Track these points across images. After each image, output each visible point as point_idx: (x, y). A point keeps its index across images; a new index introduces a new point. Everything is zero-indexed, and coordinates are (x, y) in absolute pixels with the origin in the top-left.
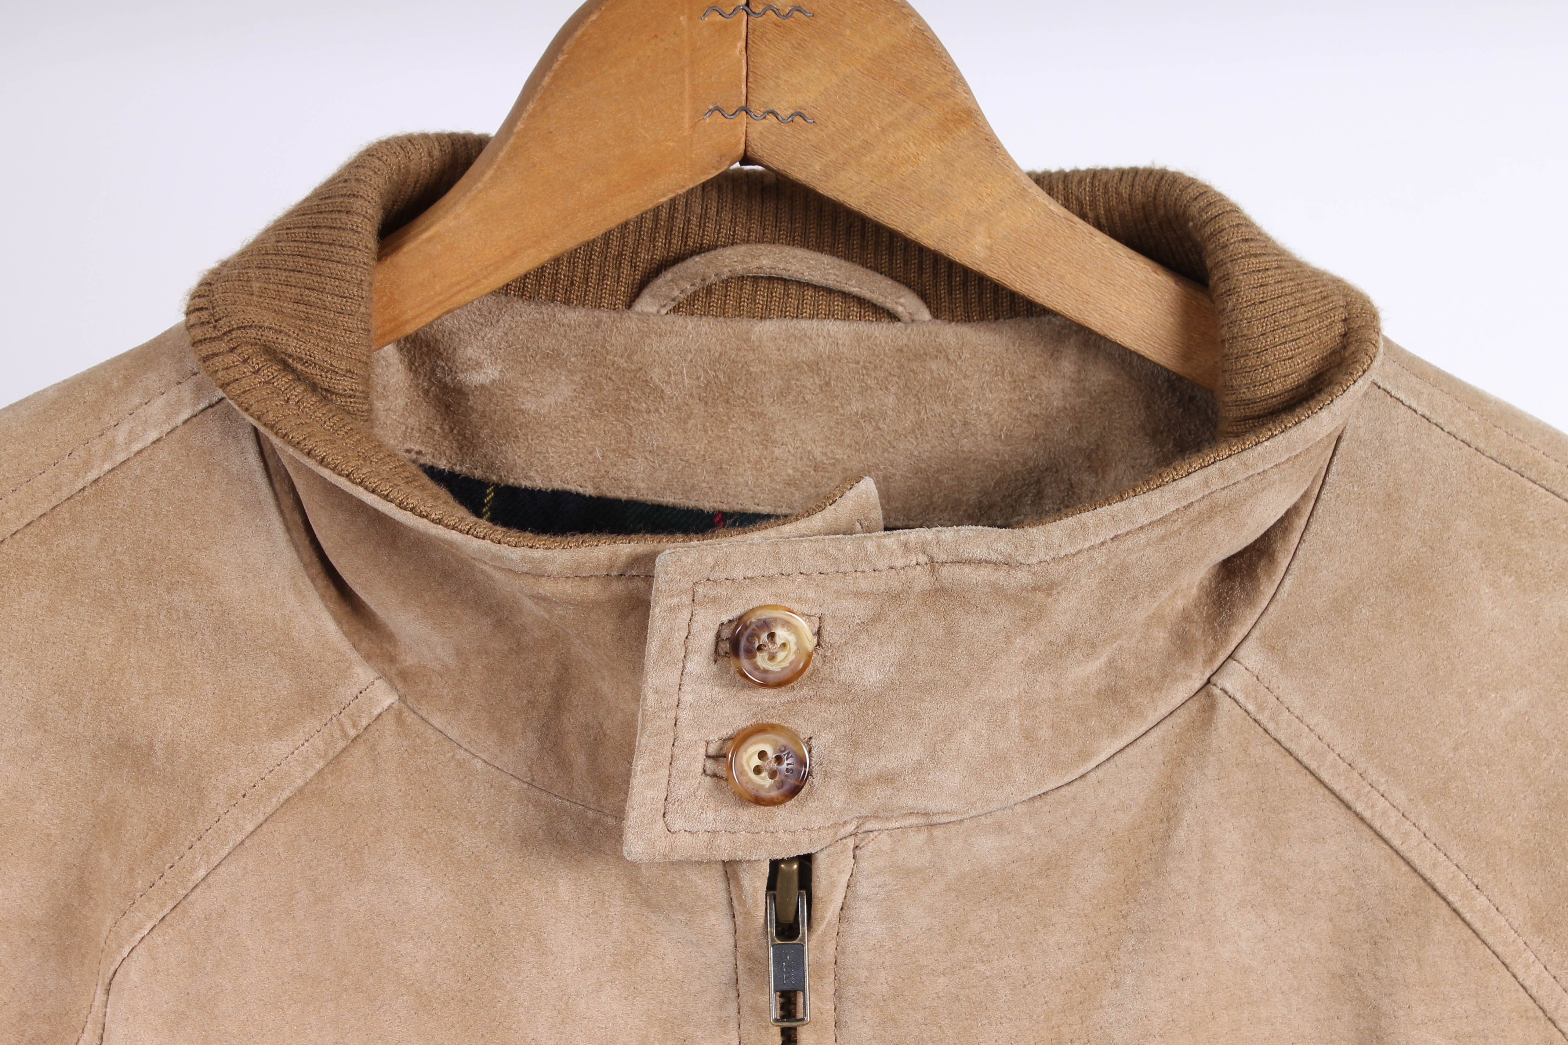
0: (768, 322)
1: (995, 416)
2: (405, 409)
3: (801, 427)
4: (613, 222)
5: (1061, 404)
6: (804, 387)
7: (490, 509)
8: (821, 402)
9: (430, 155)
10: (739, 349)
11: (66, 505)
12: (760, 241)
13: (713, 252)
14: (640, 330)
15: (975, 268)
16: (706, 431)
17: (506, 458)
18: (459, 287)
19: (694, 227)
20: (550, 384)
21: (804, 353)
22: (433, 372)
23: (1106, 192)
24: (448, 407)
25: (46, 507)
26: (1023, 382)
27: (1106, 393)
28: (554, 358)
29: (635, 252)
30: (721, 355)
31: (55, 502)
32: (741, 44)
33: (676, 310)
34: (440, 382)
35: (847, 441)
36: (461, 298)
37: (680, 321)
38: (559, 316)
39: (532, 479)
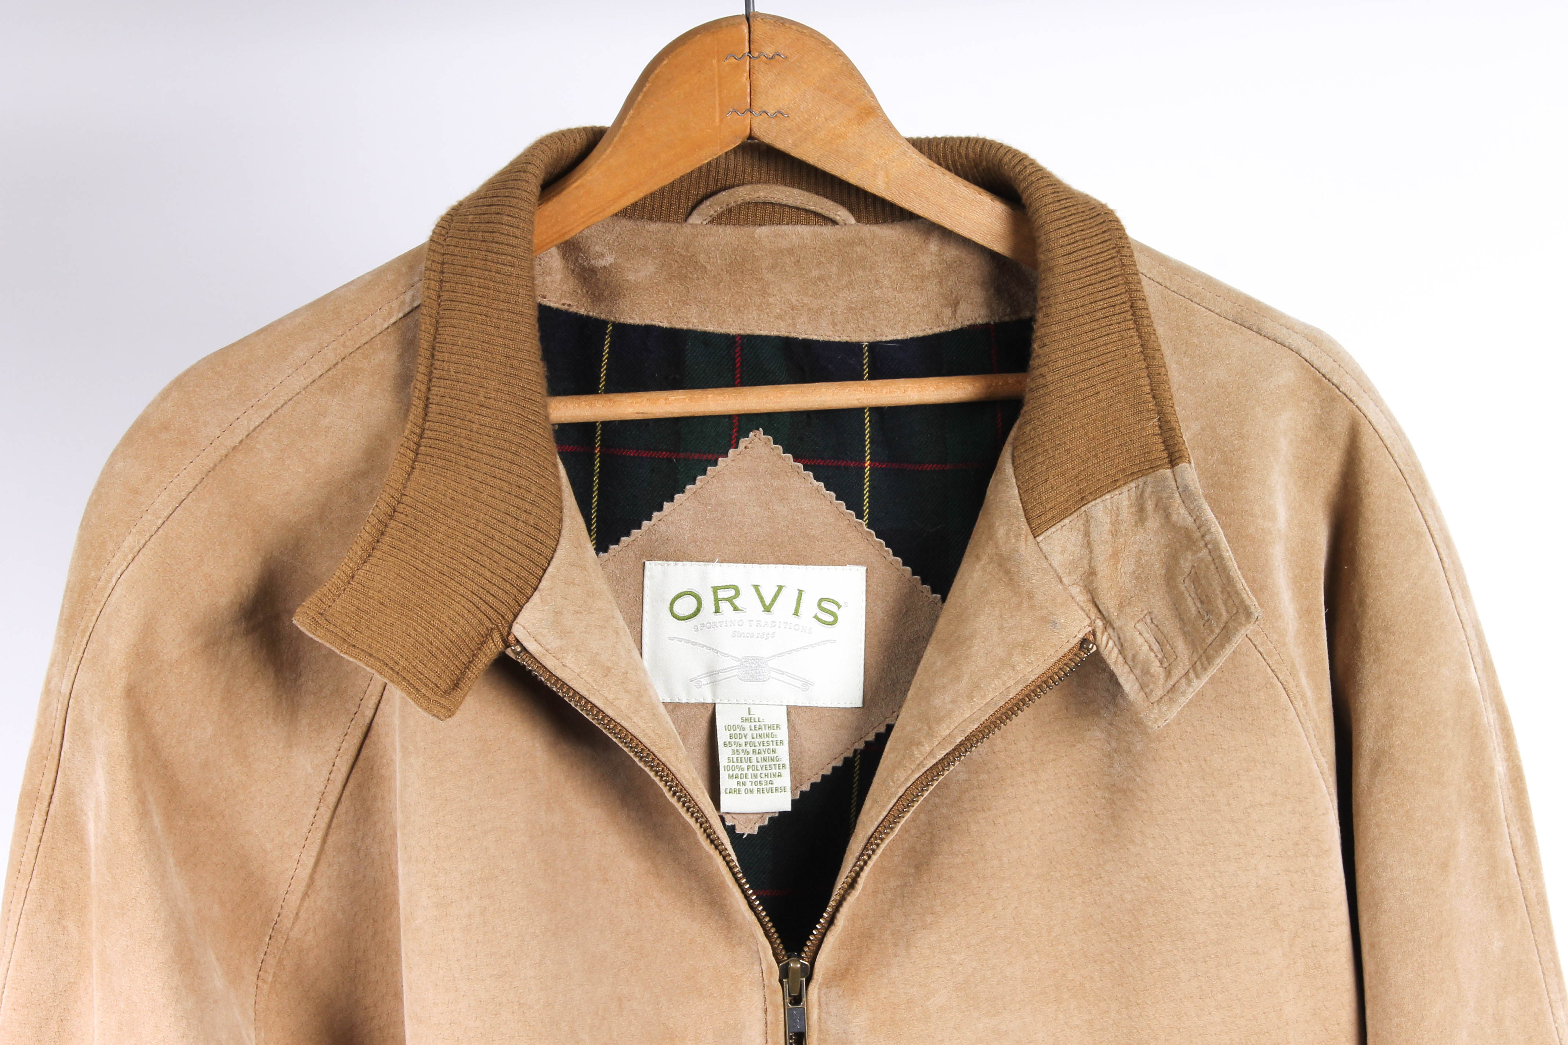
0: (764, 227)
1: (893, 277)
2: (560, 281)
3: (783, 286)
4: (678, 175)
5: (930, 268)
6: (786, 263)
7: (610, 336)
8: (795, 272)
9: (575, 141)
10: (748, 243)
11: (378, 337)
12: (759, 182)
13: (733, 189)
14: (692, 234)
15: (879, 195)
16: (730, 289)
17: (619, 307)
18: (594, 213)
19: (721, 176)
20: (642, 265)
21: (784, 244)
22: (577, 260)
23: (952, 152)
24: (585, 279)
25: (368, 338)
26: (908, 257)
27: (955, 262)
28: (644, 251)
29: (689, 190)
30: (738, 246)
31: (372, 335)
32: (746, 74)
33: (711, 222)
34: (580, 265)
35: (810, 293)
36: (594, 219)
37: (714, 228)
38: (647, 227)
39: (633, 318)
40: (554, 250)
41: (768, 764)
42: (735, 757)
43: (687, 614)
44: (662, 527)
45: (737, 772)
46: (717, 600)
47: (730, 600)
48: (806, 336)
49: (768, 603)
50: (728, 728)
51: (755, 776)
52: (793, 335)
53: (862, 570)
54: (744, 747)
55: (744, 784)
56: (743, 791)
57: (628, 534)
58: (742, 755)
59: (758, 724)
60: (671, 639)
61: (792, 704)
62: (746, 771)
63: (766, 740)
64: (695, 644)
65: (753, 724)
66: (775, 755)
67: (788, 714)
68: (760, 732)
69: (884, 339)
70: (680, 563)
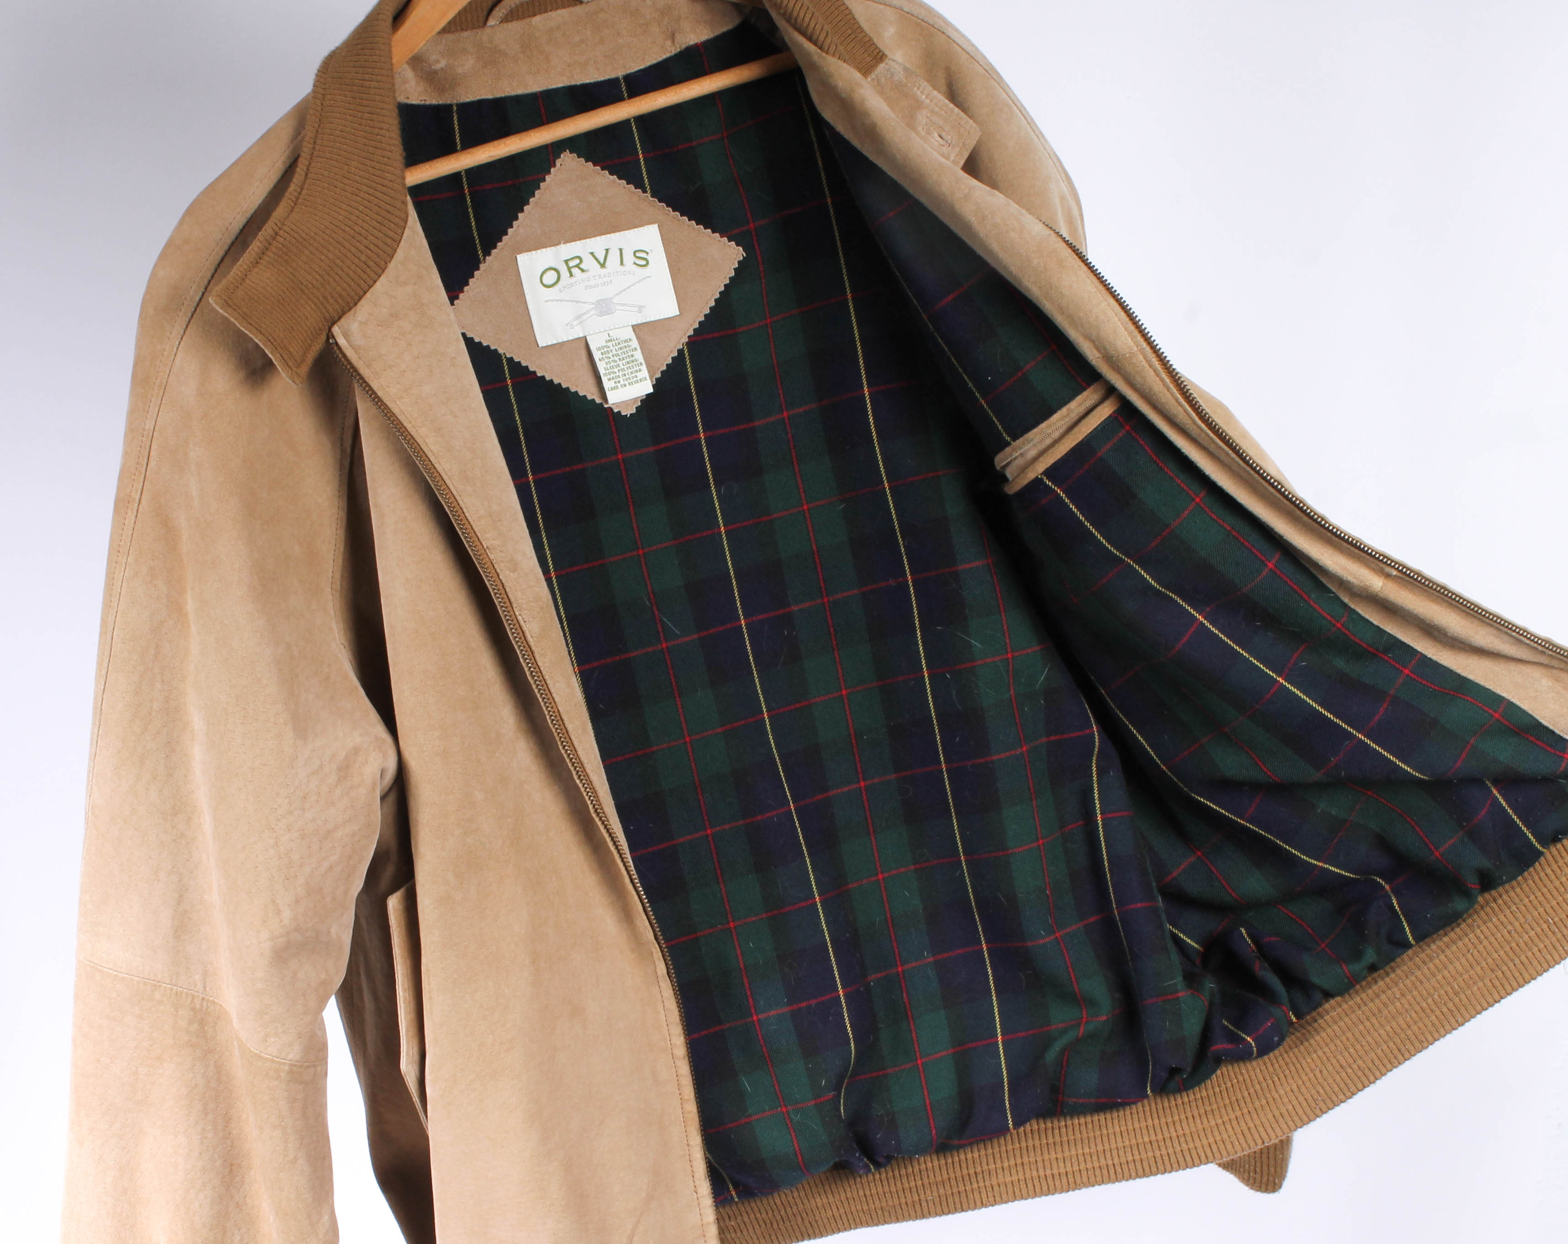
0: (537, 17)
2: (414, 84)
3: (559, 52)
6: (557, 37)
7: (456, 115)
8: (564, 41)
10: (529, 30)
14: (492, 33)
16: (526, 63)
17: (457, 93)
18: (427, 33)
20: (465, 61)
21: (553, 24)
22: (422, 68)
24: (431, 80)
28: (464, 51)
30: (523, 33)
33: (501, 22)
34: (425, 71)
35: (577, 52)
36: (427, 39)
37: (505, 25)
38: (462, 35)
39: (469, 98)
40: (406, 66)
41: (630, 365)
42: (608, 366)
43: (552, 283)
44: (521, 230)
45: (612, 375)
46: (569, 269)
47: (577, 266)
48: (582, 82)
49: (602, 262)
50: (599, 349)
51: (625, 375)
52: (573, 83)
53: (656, 226)
54: (612, 359)
55: (619, 382)
56: (619, 386)
57: (501, 241)
58: (612, 364)
59: (617, 342)
60: (547, 301)
61: (635, 323)
62: (618, 374)
63: (625, 350)
64: (562, 301)
65: (614, 343)
66: (633, 358)
67: (634, 331)
68: (620, 346)
69: (632, 71)
70: (539, 251)
